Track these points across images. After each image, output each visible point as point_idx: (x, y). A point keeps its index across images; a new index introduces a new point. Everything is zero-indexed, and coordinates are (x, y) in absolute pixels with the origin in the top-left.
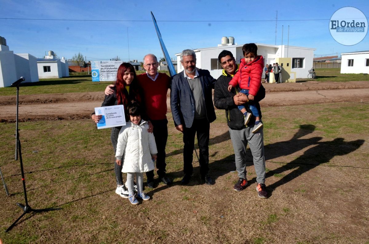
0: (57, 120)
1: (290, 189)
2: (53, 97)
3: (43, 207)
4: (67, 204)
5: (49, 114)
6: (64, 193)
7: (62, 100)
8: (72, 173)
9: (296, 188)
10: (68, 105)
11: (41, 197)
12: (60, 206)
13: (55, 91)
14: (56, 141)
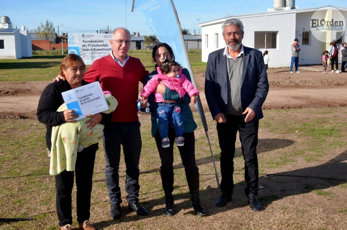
0: (18, 119)
1: (334, 209)
2: (11, 87)
3: (10, 217)
4: (41, 215)
5: (6, 110)
6: (37, 203)
7: (24, 92)
8: (45, 182)
9: (343, 208)
10: (32, 99)
11: (7, 206)
12: (32, 217)
13: (12, 78)
14: (21, 145)
